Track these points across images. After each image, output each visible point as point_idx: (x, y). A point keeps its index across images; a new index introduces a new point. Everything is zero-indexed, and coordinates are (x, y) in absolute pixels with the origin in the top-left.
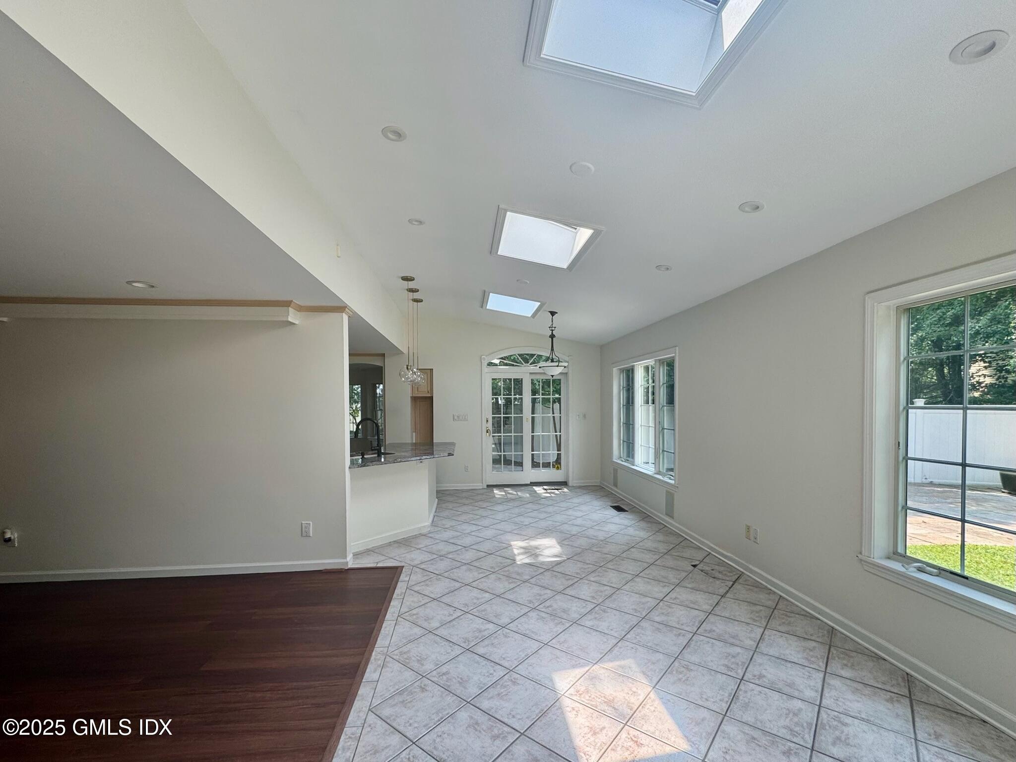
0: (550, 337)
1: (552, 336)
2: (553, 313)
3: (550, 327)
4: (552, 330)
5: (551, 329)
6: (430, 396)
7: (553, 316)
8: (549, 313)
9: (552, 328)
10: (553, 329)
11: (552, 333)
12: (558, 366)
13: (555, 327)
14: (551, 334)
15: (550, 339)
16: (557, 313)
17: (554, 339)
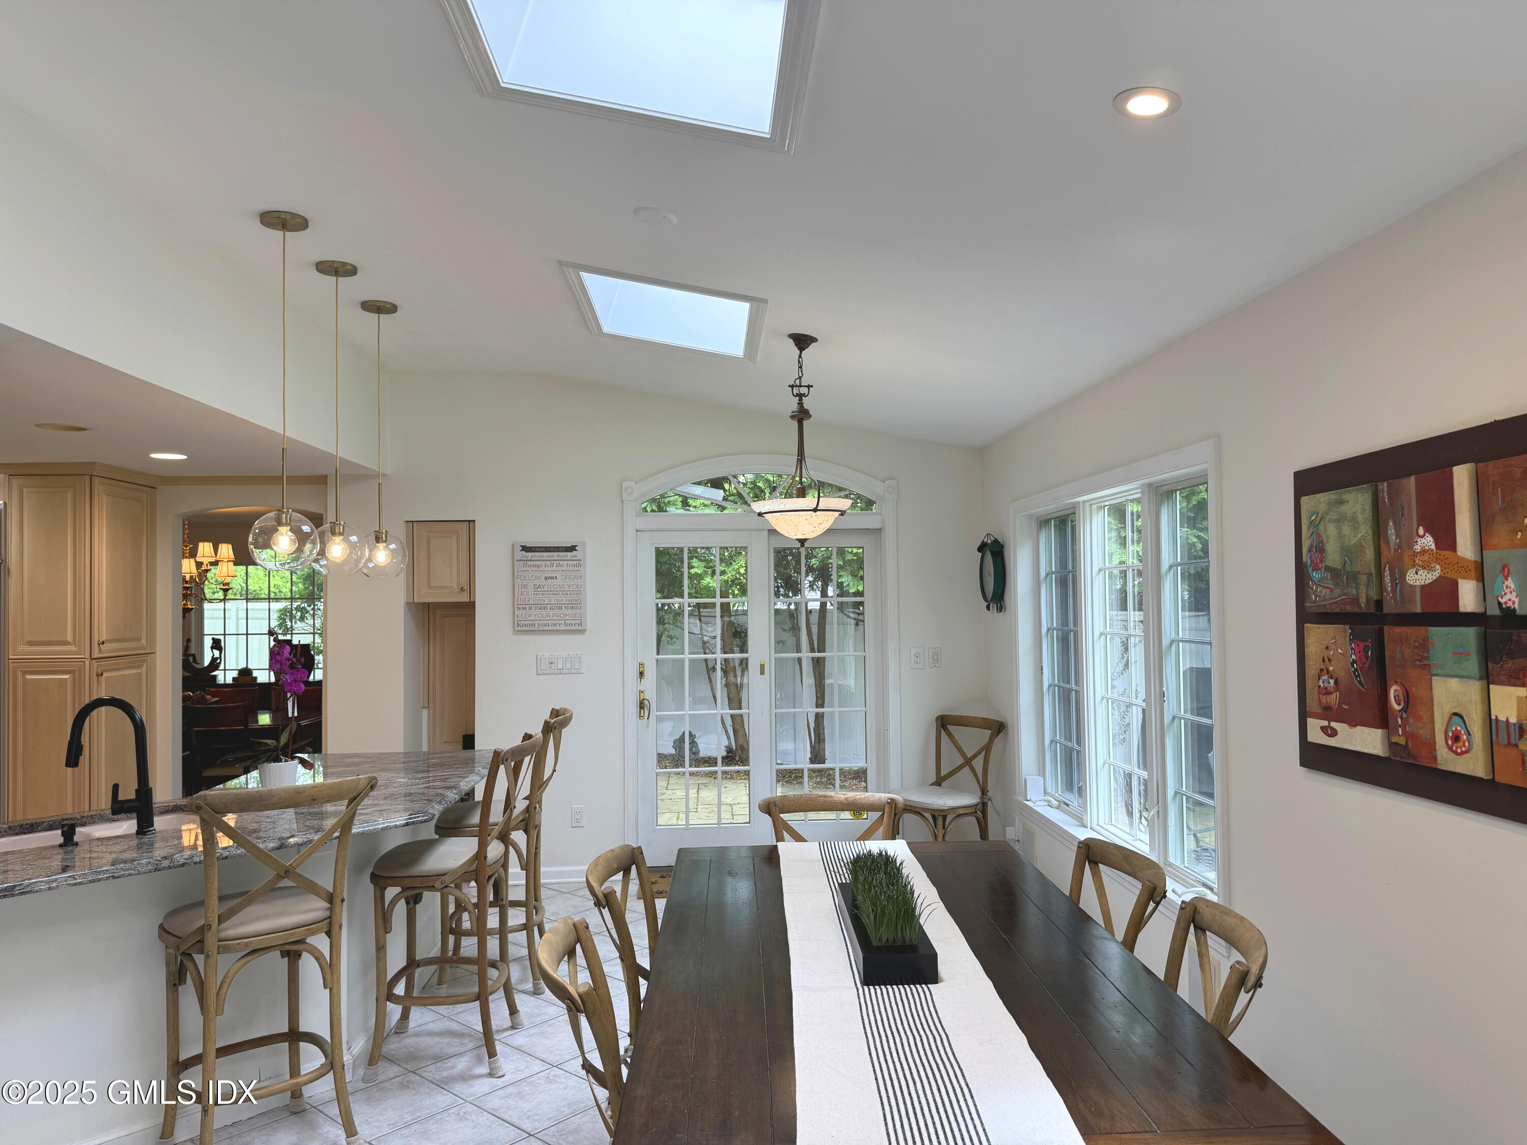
0: (792, 417)
1: (801, 415)
2: (802, 341)
3: (792, 387)
4: (801, 396)
5: (796, 391)
6: (466, 600)
7: (801, 349)
8: (791, 342)
9: (799, 391)
10: (804, 390)
11: (800, 404)
12: (815, 510)
13: (809, 387)
14: (795, 407)
15: (795, 424)
16: (814, 340)
17: (805, 423)
